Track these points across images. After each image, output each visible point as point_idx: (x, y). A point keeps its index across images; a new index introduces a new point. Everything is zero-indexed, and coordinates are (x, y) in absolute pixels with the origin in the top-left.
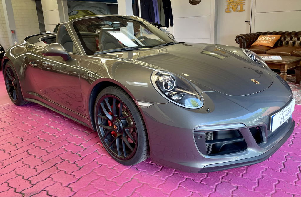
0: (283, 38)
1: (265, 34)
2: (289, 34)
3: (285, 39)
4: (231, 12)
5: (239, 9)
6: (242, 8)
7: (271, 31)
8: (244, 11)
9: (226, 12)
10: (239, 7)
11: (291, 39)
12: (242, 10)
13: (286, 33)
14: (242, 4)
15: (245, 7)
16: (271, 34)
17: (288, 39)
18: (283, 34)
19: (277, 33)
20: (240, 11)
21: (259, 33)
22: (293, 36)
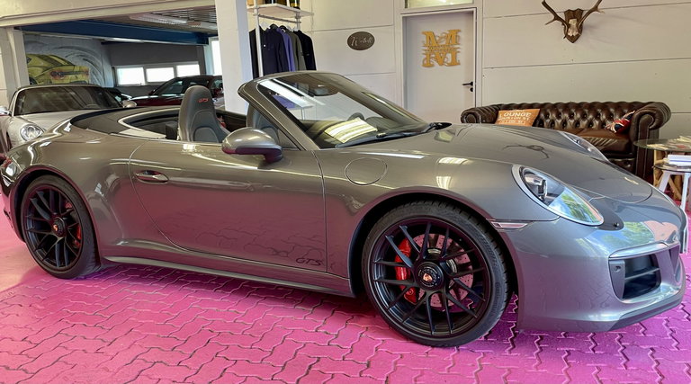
0: (542, 115)
1: (508, 107)
2: (555, 107)
3: (547, 116)
4: (432, 66)
5: (449, 62)
6: (454, 57)
7: (518, 103)
8: (459, 64)
9: (424, 65)
10: (449, 56)
11: (558, 116)
12: (455, 63)
13: (547, 106)
14: (455, 52)
15: (460, 57)
16: (520, 107)
17: (552, 116)
18: (542, 107)
19: (531, 106)
20: (450, 65)
21: (497, 106)
22: (560, 110)
